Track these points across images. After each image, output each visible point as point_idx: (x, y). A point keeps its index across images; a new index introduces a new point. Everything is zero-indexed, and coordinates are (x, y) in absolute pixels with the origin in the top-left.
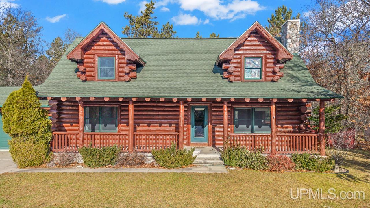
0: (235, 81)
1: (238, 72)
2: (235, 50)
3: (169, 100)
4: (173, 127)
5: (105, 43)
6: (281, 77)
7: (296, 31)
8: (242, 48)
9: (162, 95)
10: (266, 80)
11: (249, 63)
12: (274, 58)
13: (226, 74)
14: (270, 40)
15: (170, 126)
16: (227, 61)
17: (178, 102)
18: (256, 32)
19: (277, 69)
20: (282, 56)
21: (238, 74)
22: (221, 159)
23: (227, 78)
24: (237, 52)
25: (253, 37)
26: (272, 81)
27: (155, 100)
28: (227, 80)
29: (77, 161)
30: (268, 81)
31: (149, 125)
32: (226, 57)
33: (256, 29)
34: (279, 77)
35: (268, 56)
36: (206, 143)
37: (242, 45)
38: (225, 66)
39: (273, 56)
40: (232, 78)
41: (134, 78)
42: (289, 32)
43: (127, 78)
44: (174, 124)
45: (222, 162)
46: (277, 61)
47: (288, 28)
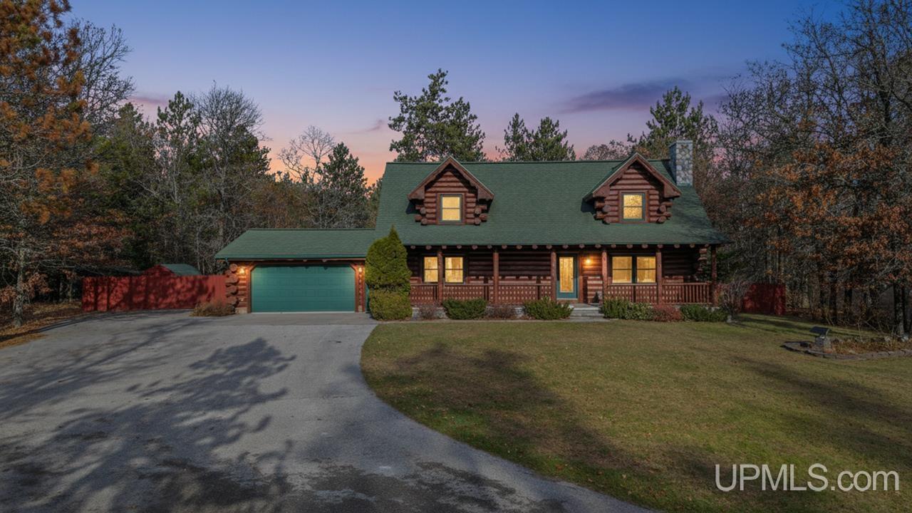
0: (612, 222)
1: (614, 211)
2: (611, 186)
3: (542, 248)
4: (534, 280)
5: (449, 179)
6: (668, 217)
7: (688, 156)
8: (620, 182)
9: (534, 242)
10: (650, 222)
11: (628, 199)
12: (659, 195)
13: (599, 214)
14: (654, 174)
15: (530, 279)
16: (602, 199)
17: (551, 250)
18: (637, 165)
19: (663, 208)
20: (668, 191)
21: (616, 213)
22: (601, 312)
23: (601, 219)
24: (613, 187)
25: (632, 168)
26: (658, 222)
27: (527, 248)
28: (601, 222)
29: (438, 315)
30: (653, 222)
31: (518, 278)
32: (600, 194)
33: (636, 161)
34: (665, 218)
35: (651, 192)
36: (576, 299)
37: (618, 180)
38: (598, 204)
39: (657, 192)
40: (608, 220)
41: (484, 221)
42: (678, 156)
43: (478, 221)
44: (534, 275)
45: (603, 315)
46: (663, 199)
47: (677, 151)
